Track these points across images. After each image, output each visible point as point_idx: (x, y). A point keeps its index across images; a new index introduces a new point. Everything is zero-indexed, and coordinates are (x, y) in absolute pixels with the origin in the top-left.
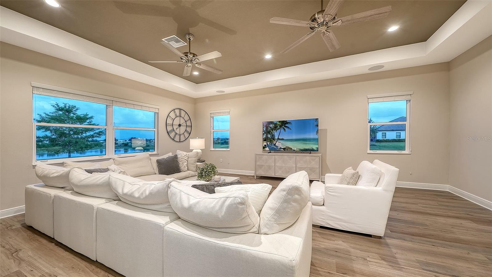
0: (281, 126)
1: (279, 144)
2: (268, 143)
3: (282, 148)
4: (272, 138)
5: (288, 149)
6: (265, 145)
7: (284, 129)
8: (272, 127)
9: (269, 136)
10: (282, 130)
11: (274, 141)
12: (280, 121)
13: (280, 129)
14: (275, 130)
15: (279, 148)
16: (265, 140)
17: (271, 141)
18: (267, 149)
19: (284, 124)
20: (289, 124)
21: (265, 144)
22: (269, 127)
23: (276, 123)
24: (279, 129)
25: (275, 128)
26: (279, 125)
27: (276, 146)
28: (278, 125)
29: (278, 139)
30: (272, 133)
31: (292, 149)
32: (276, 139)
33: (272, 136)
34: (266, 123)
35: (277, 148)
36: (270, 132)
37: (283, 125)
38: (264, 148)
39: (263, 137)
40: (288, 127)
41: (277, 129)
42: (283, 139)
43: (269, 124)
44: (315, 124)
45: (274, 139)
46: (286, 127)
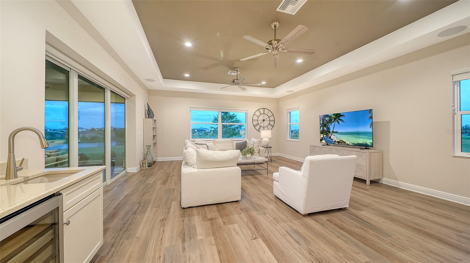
0: (335, 119)
1: (335, 138)
2: (325, 136)
3: (337, 141)
4: (327, 131)
5: (342, 143)
6: (322, 138)
7: (338, 122)
8: (328, 120)
9: (325, 129)
10: (336, 123)
11: (330, 134)
12: (334, 114)
13: (334, 123)
14: (330, 123)
15: (334, 141)
16: (322, 133)
17: (327, 134)
18: (324, 141)
19: (338, 116)
20: (342, 116)
21: (322, 136)
22: (325, 120)
23: (331, 116)
24: (334, 121)
25: (330, 121)
26: (334, 118)
27: (331, 139)
28: (332, 118)
29: (333, 132)
30: (327, 126)
31: (345, 143)
32: (331, 132)
33: (328, 129)
34: (323, 116)
35: (332, 141)
36: (326, 125)
37: (337, 118)
38: (321, 140)
39: (320, 129)
40: (342, 120)
41: (332, 122)
42: (338, 132)
43: (325, 118)
44: (369, 115)
45: (329, 132)
46: (340, 120)
